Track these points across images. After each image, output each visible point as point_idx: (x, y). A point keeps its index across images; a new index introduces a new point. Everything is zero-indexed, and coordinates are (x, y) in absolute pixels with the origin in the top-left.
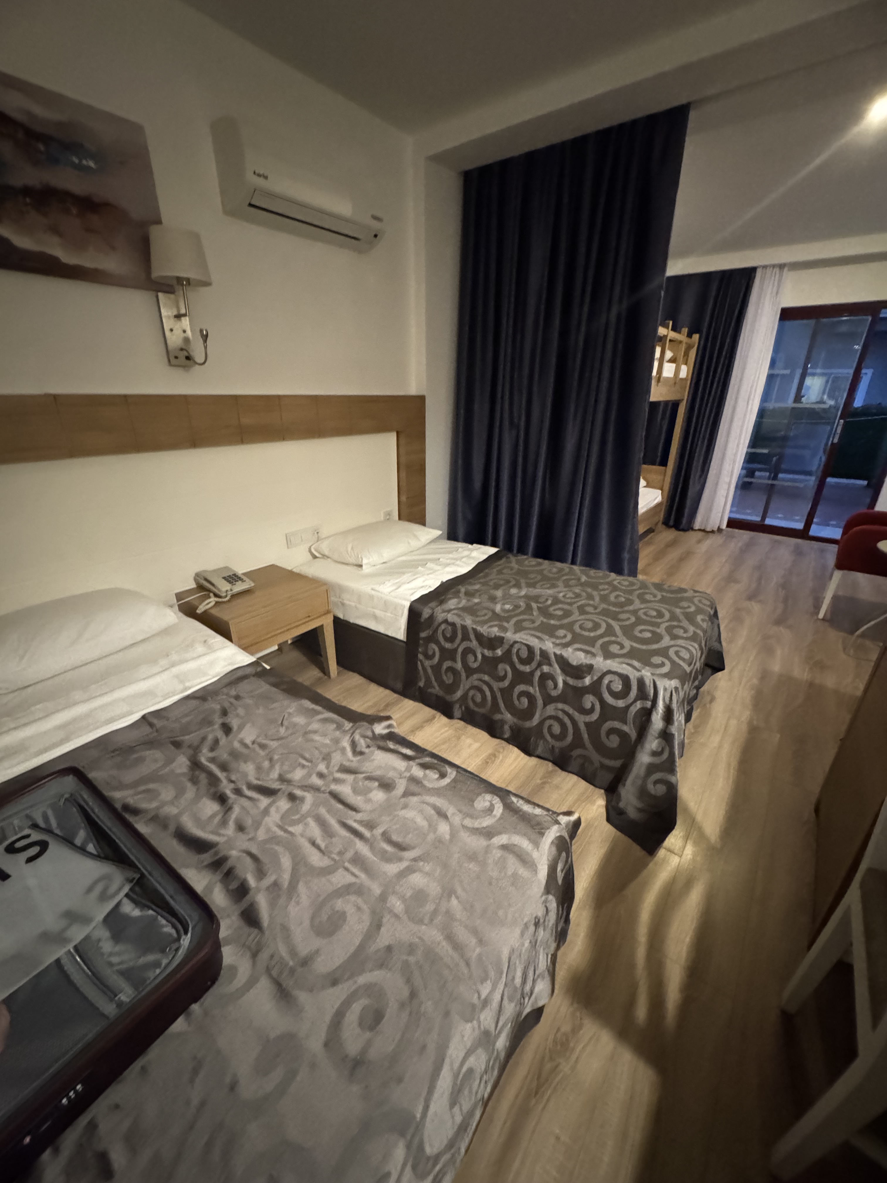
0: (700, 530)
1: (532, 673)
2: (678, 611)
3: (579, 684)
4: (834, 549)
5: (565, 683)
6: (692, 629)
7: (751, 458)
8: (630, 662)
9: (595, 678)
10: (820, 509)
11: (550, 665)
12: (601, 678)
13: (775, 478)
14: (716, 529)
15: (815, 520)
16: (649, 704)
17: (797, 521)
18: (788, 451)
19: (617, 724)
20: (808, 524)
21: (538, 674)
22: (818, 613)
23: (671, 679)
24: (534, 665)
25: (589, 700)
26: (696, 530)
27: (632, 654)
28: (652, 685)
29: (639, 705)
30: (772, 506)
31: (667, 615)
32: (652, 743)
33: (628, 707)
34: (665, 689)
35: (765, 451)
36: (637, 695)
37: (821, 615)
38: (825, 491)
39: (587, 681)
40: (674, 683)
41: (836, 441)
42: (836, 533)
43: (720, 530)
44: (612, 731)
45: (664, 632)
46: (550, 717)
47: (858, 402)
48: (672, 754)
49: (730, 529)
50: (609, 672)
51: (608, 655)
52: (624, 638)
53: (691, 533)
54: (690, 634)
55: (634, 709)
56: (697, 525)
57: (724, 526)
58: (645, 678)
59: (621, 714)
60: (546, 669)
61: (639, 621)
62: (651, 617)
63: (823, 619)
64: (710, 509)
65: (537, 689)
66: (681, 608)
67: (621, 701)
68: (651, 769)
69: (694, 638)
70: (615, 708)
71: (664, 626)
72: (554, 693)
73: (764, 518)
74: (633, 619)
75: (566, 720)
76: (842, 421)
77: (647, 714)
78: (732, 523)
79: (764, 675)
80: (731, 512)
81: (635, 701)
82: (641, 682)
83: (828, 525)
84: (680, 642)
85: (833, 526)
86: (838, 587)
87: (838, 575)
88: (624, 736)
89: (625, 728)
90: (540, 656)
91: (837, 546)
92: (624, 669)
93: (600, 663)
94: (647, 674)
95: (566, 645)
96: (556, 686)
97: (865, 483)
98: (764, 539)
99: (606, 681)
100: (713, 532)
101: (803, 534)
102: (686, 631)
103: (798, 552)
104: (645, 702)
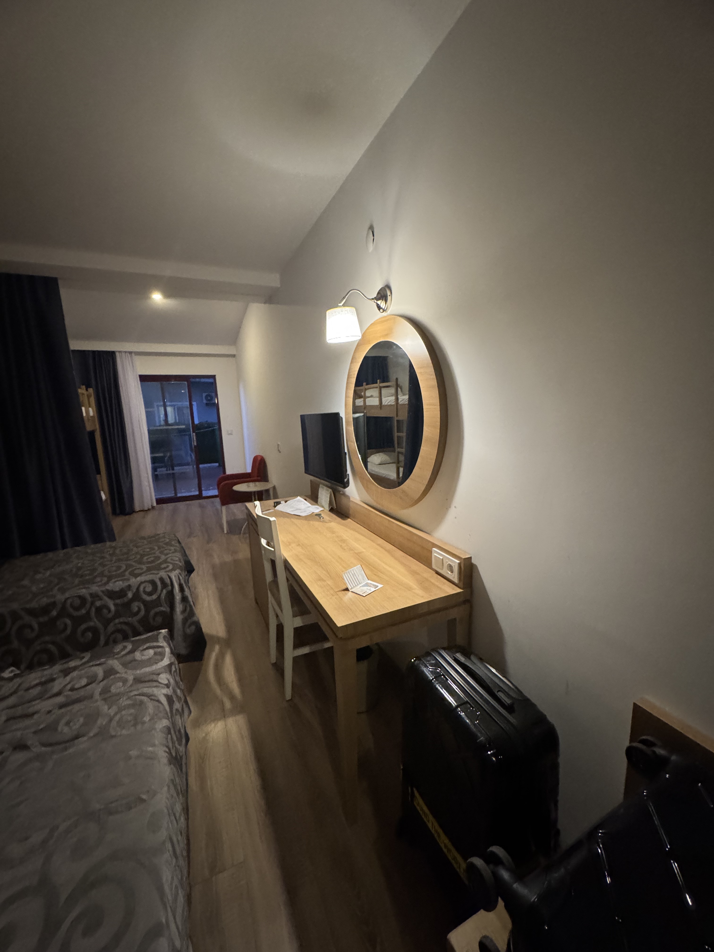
0: (140, 511)
1: (88, 613)
2: (161, 544)
3: (126, 600)
4: (218, 500)
5: (115, 605)
6: (172, 548)
7: (154, 460)
8: (152, 572)
9: (135, 590)
10: (203, 482)
11: (101, 599)
12: (138, 589)
13: (173, 469)
14: (150, 507)
15: (203, 489)
16: (170, 588)
17: (194, 491)
18: (174, 453)
19: (157, 610)
20: (200, 491)
21: (93, 609)
22: (223, 531)
23: (175, 570)
24: (88, 606)
25: (135, 607)
26: (137, 512)
27: (149, 569)
28: (167, 577)
29: (165, 591)
30: (178, 486)
31: (156, 548)
32: (179, 607)
33: (159, 597)
34: (175, 576)
35: (161, 455)
36: (162, 586)
37: (225, 532)
38: (201, 473)
39: (130, 595)
40: (177, 572)
41: (195, 444)
42: (215, 492)
43: (153, 507)
44: (156, 614)
45: (160, 555)
46: (112, 633)
47: (196, 422)
48: (191, 606)
49: (158, 505)
50: (142, 583)
51: (136, 576)
52: (139, 565)
53: (135, 515)
54: (173, 551)
55: (163, 596)
56: (137, 507)
57: (155, 504)
58: (162, 576)
59: (157, 602)
60: (98, 604)
61: (142, 556)
62: (148, 552)
63: (227, 533)
64: (142, 496)
65: (95, 620)
66: (161, 542)
67: (154, 595)
68: (185, 620)
69: (175, 551)
70: (152, 601)
71: (157, 552)
72: (110, 616)
73: (176, 493)
74: (139, 556)
75: (124, 627)
76: (194, 434)
77: (171, 594)
78: (160, 501)
79: (213, 567)
80: (155, 496)
81: (162, 591)
82: (162, 580)
83: (210, 490)
84: (170, 555)
85: (212, 489)
86: (227, 517)
87: (224, 508)
88: (162, 613)
89: (162, 609)
90: (91, 597)
91: (218, 498)
92: (149, 577)
93: (134, 582)
94: (163, 574)
95: (107, 583)
96: (110, 611)
97: (217, 464)
98: (181, 505)
99: (141, 589)
100: (149, 510)
101: (200, 497)
102: (170, 550)
103: (202, 507)
104: (167, 588)
